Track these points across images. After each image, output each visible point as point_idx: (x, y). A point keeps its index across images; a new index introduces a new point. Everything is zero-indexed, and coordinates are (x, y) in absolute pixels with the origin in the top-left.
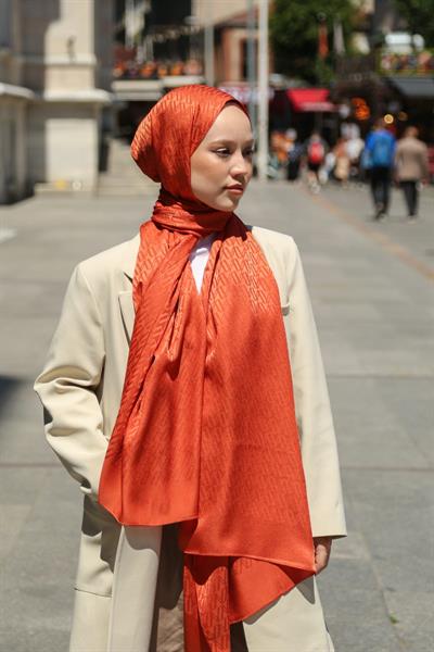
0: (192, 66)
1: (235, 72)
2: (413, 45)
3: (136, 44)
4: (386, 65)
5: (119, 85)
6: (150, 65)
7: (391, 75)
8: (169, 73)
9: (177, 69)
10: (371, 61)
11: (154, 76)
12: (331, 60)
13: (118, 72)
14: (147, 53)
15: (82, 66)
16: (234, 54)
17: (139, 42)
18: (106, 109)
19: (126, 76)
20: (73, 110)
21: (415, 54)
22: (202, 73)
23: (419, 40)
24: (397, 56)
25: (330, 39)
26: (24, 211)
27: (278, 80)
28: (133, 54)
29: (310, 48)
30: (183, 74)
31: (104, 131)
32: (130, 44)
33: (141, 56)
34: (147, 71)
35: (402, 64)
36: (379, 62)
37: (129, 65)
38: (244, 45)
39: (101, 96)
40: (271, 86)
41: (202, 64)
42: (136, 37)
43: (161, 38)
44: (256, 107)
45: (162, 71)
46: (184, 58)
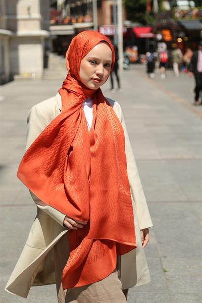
0: (87, 18)
1: (108, 20)
2: (190, 6)
3: (62, 9)
4: (177, 15)
5: (52, 28)
6: (68, 18)
7: (180, 20)
8: (77, 22)
9: (80, 20)
10: (170, 14)
11: (70, 23)
12: (152, 14)
13: (53, 22)
14: (67, 13)
15: (34, 19)
16: (107, 12)
17: (63, 7)
18: (46, 39)
19: (57, 23)
20: (31, 40)
21: (191, 10)
22: (92, 21)
23: (192, 3)
24: (182, 11)
25: (152, 4)
26: (9, 88)
27: (128, 23)
28: (61, 13)
29: (142, 8)
30: (83, 22)
31: (46, 49)
32: (59, 8)
33: (64, 14)
34: (66, 21)
35: (185, 15)
36: (174, 14)
37: (58, 18)
38: (112, 7)
39: (44, 33)
40: (125, 26)
41: (92, 16)
42: (62, 5)
43: (73, 5)
44: (117, 36)
45: (74, 21)
46: (84, 14)
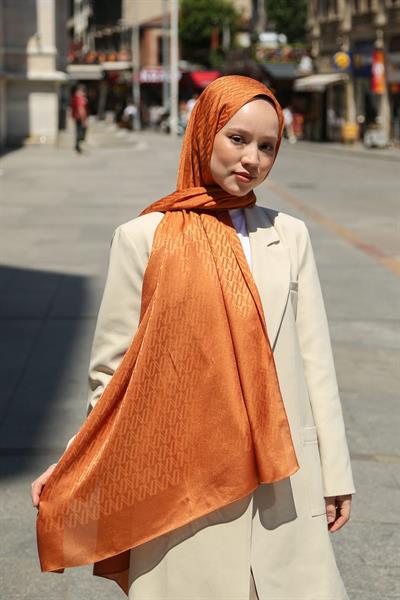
0: (123, 55)
1: (153, 59)
2: (278, 42)
3: (82, 39)
4: (260, 55)
5: (73, 68)
6: (93, 54)
7: (264, 62)
8: (107, 60)
9: (112, 57)
10: (249, 53)
11: (96, 62)
12: (221, 52)
13: (70, 58)
14: (91, 45)
15: (47, 55)
16: (153, 47)
17: (84, 36)
18: (63, 85)
19: (76, 62)
20: (44, 86)
21: (280, 48)
22: (130, 60)
23: (283, 38)
24: (268, 49)
25: (221, 36)
26: (13, 159)
27: (184, 65)
28: (81, 45)
29: (206, 43)
30: (116, 60)
31: (62, 102)
32: (77, 39)
33: (86, 49)
34: (91, 58)
35: (271, 55)
36: (255, 54)
37: (77, 54)
38: (160, 41)
39: (60, 76)
40: (180, 69)
41: (130, 52)
42: (82, 33)
43: (100, 34)
44: (169, 85)
45: (101, 58)
46: (117, 49)
